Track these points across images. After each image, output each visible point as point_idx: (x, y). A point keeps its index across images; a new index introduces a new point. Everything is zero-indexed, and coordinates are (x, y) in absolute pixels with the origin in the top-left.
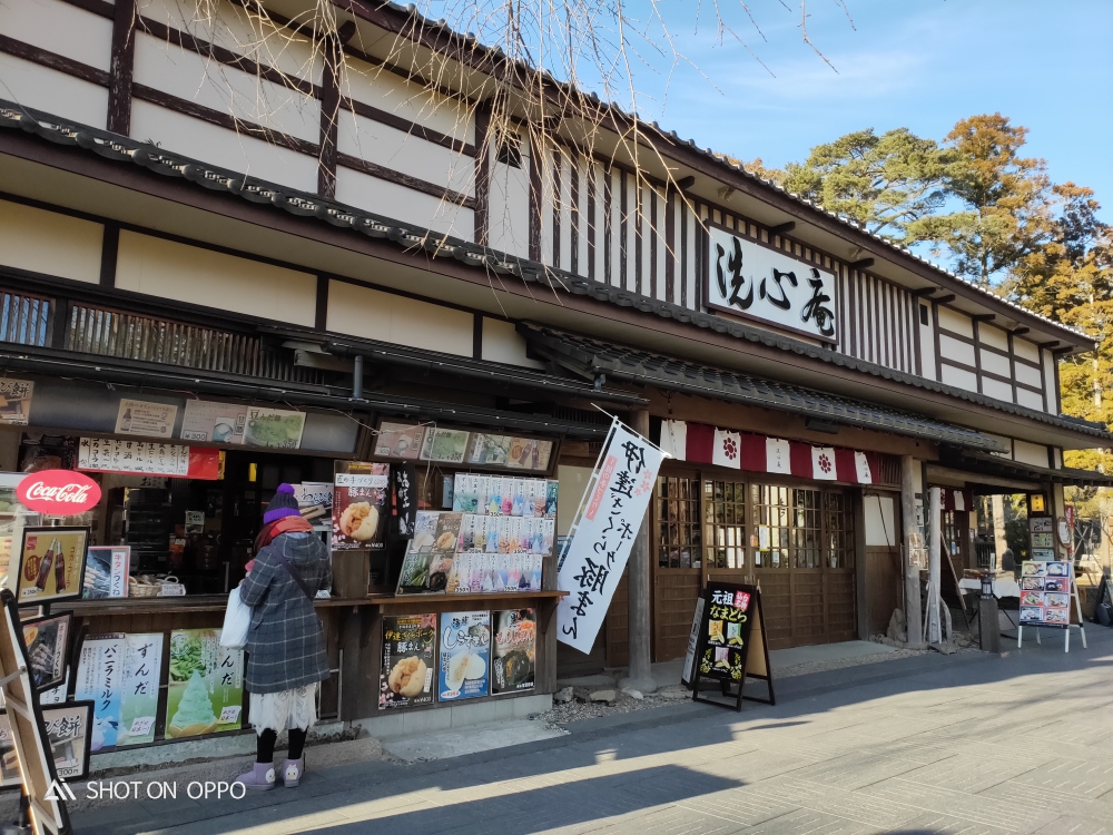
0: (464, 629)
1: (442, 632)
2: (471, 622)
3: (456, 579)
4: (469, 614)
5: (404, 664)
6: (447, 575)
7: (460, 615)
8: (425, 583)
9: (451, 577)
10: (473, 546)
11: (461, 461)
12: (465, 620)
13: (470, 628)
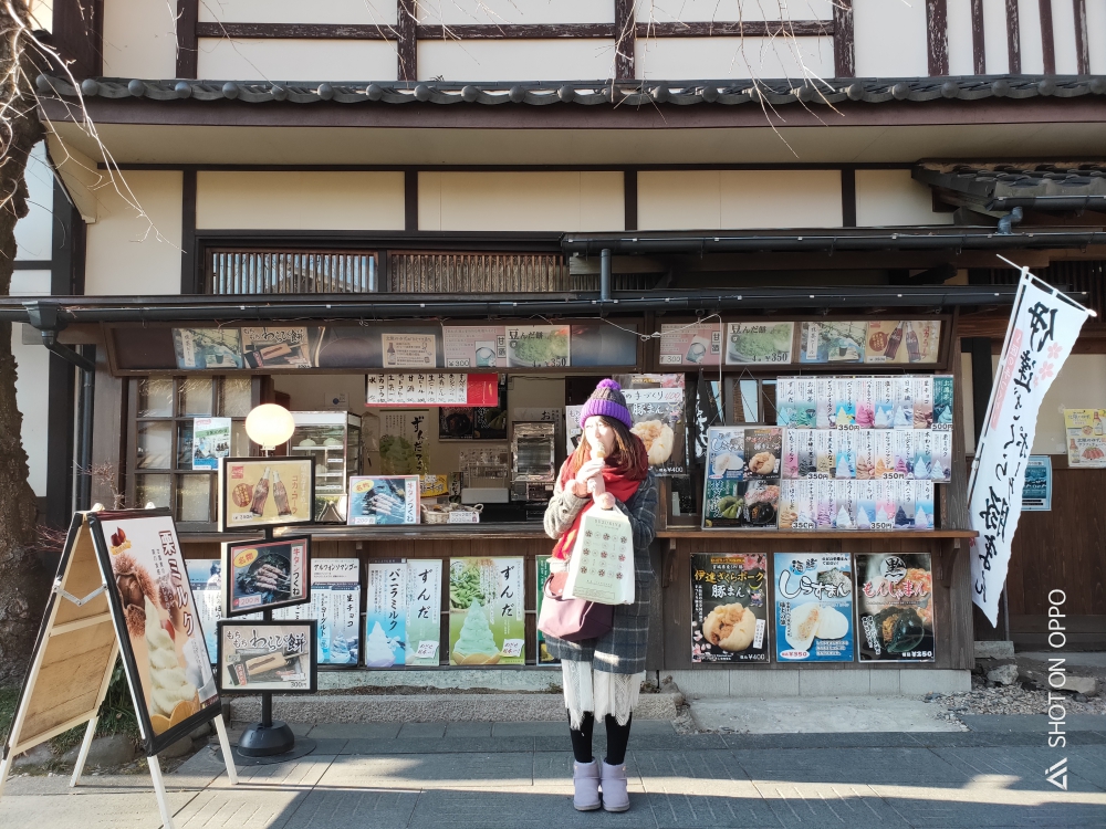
0: (812, 574)
1: (777, 576)
2: (821, 566)
3: (791, 511)
4: (818, 557)
5: (722, 611)
6: (775, 506)
7: (803, 557)
8: (742, 515)
9: (782, 509)
10: (814, 469)
11: (789, 361)
12: (811, 563)
13: (819, 575)
